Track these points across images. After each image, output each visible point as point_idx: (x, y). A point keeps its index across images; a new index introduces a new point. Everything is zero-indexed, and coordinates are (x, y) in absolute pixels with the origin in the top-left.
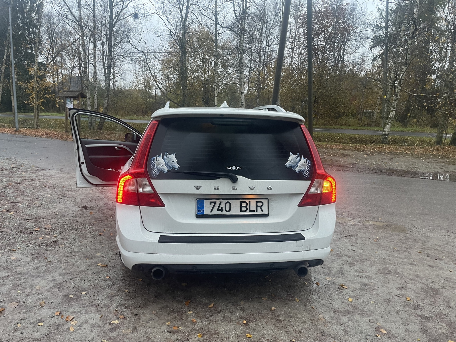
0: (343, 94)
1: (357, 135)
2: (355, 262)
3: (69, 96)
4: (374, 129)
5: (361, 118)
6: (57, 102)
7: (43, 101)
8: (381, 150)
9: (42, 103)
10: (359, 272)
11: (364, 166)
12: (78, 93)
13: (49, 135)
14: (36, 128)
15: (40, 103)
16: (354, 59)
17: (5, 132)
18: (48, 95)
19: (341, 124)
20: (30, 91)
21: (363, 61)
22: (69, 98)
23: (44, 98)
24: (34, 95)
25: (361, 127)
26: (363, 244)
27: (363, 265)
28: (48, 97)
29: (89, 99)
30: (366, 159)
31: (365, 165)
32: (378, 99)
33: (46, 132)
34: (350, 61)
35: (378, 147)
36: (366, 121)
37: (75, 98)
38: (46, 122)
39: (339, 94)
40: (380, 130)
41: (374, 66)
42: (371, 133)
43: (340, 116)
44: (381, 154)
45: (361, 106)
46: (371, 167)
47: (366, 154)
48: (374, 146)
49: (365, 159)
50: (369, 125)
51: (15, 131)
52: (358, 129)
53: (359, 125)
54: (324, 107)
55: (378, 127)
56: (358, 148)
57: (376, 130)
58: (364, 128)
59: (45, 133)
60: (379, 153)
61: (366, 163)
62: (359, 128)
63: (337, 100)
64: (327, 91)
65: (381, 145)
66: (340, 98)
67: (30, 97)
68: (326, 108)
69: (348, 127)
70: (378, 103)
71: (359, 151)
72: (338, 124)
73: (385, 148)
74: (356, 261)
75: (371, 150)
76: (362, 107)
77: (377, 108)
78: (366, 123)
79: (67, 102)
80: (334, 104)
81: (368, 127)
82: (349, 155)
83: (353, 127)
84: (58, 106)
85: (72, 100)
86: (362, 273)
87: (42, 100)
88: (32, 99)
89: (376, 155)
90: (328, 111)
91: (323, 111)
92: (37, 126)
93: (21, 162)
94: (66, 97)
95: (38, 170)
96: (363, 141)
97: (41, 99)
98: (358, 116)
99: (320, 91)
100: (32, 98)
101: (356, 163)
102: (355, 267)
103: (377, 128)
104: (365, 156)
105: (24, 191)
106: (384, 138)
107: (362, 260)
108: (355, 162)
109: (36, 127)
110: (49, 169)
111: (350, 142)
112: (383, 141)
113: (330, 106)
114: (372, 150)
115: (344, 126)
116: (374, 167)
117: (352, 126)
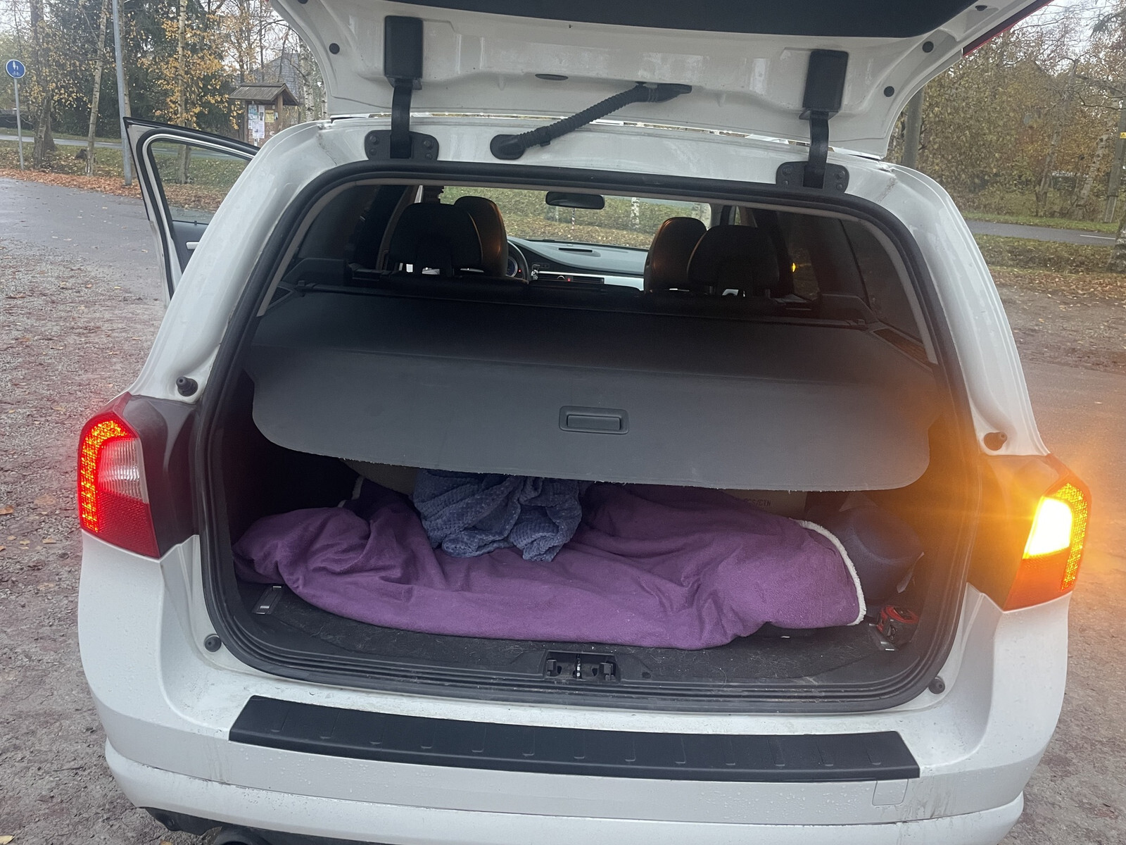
0: (1001, 123)
1: (1034, 241)
2: (1071, 755)
3: (255, 100)
4: (1081, 226)
5: (1046, 193)
6: (234, 117)
7: (201, 113)
8: (1110, 292)
9: (198, 115)
10: (1091, 809)
11: (1060, 339)
12: (276, 91)
13: (202, 203)
14: (183, 182)
15: (192, 116)
16: (1040, 23)
17: (99, 189)
18: (213, 96)
19: (985, 206)
20: (168, 84)
21: (1066, 31)
22: (255, 103)
23: (204, 105)
24: (177, 96)
25: (1044, 219)
26: (1092, 658)
27: (1104, 770)
28: (213, 102)
29: (309, 109)
30: (1067, 318)
31: (1064, 337)
32: (1101, 140)
33: (200, 193)
34: (1029, 29)
35: (1101, 284)
36: (1057, 201)
37: (269, 104)
38: (212, 168)
39: (989, 121)
40: (1099, 231)
41: (1097, 48)
42: (1074, 239)
43: (984, 184)
44: (1109, 303)
45: (1048, 159)
46: (1083, 343)
47: (1065, 303)
48: (1088, 279)
49: (1063, 318)
50: (1065, 214)
51: (123, 187)
52: (1036, 225)
53: (1037, 212)
54: (943, 156)
55: (1092, 220)
56: (1041, 283)
57: (1087, 230)
58: (1052, 222)
59: (195, 196)
60: (1102, 300)
61: (1064, 329)
62: (1037, 221)
63: (980, 139)
64: (956, 110)
65: (1108, 277)
66: (990, 133)
67: (168, 100)
68: (947, 159)
69: (1006, 217)
70: (1100, 152)
71: (1043, 292)
72: (978, 208)
73: (1121, 287)
74: (1074, 749)
75: (1080, 292)
76: (1050, 162)
77: (1093, 167)
78: (1056, 208)
79: (249, 115)
80: (973, 150)
81: (1062, 221)
82: (1015, 303)
83: (1021, 219)
84: (236, 127)
85: (262, 109)
86: (1103, 815)
87: (197, 110)
88: (173, 106)
89: (1095, 306)
90: (953, 169)
91: (937, 168)
92: (187, 178)
93: (93, 274)
94: (248, 102)
95: (125, 299)
96: (1050, 259)
97: (194, 105)
98: (1037, 188)
99: (936, 109)
100: (174, 103)
101: (1034, 331)
102: (1072, 781)
103: (1088, 225)
104: (1062, 307)
105: (49, 365)
106: (1118, 257)
107: (1099, 746)
108: (1031, 325)
109: (183, 179)
110: (156, 300)
111: (1013, 260)
112: (1114, 264)
113: (960, 155)
114: (1083, 290)
115: (992, 213)
116: (1092, 344)
117: (1018, 214)
